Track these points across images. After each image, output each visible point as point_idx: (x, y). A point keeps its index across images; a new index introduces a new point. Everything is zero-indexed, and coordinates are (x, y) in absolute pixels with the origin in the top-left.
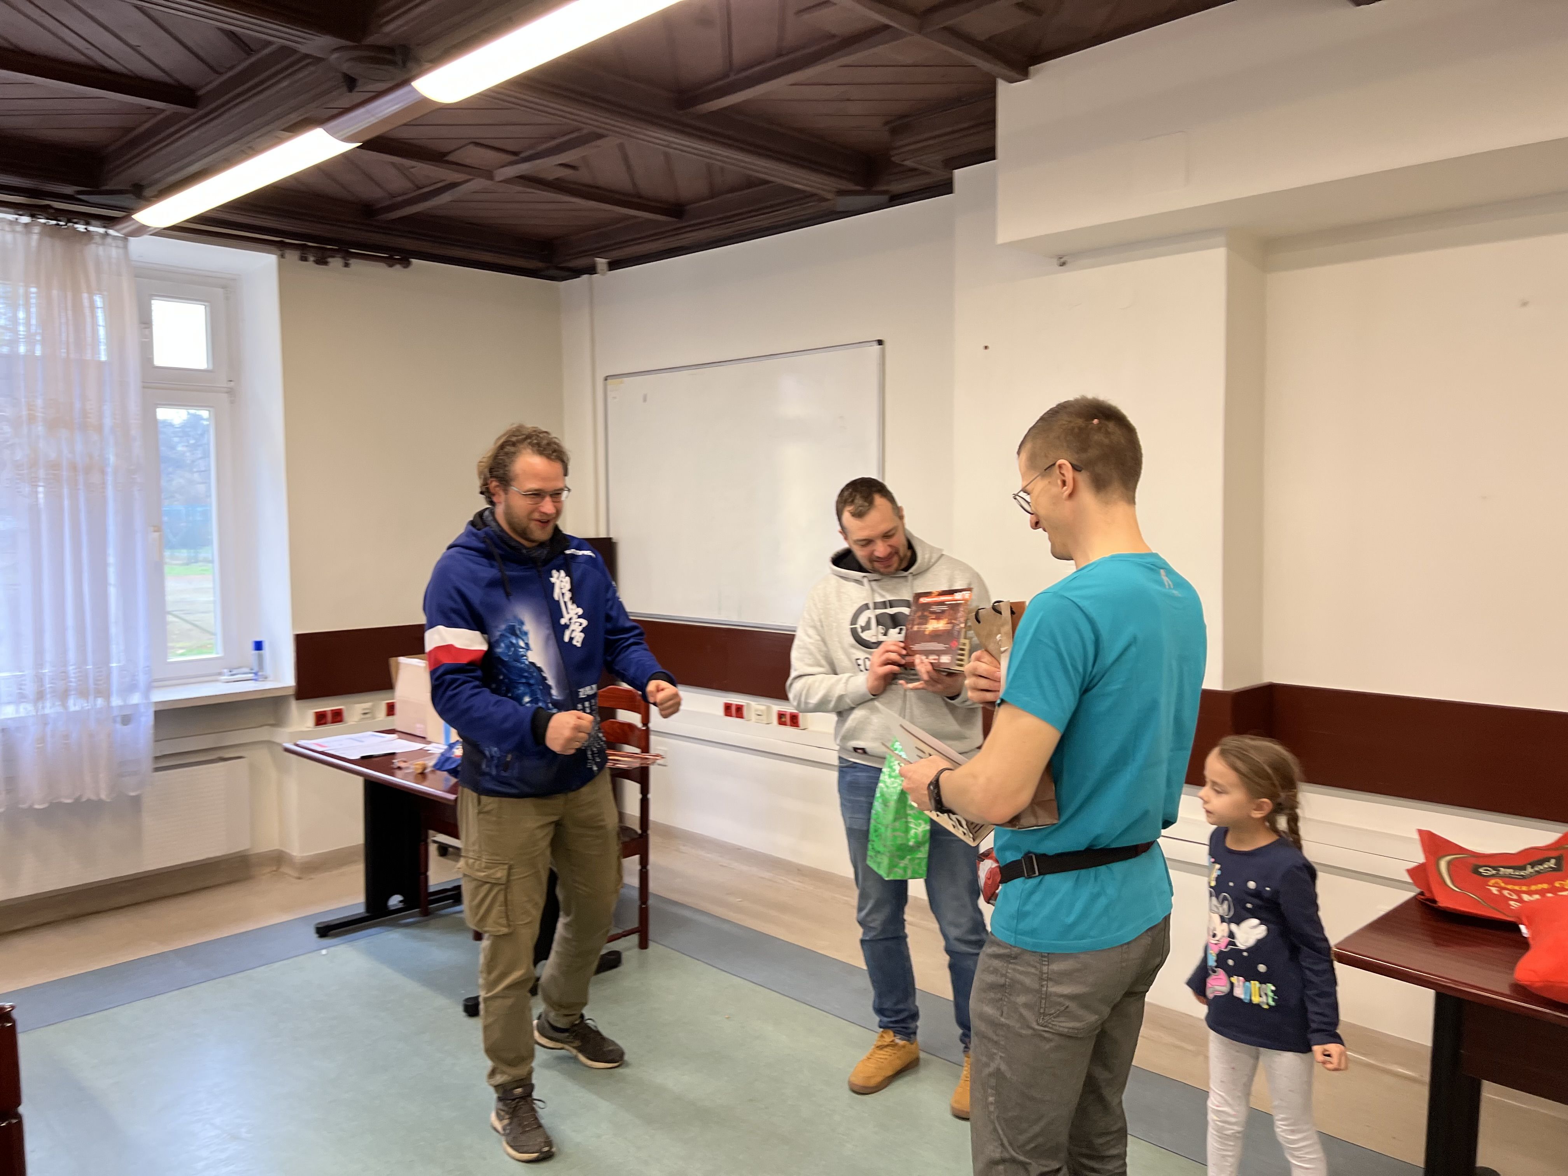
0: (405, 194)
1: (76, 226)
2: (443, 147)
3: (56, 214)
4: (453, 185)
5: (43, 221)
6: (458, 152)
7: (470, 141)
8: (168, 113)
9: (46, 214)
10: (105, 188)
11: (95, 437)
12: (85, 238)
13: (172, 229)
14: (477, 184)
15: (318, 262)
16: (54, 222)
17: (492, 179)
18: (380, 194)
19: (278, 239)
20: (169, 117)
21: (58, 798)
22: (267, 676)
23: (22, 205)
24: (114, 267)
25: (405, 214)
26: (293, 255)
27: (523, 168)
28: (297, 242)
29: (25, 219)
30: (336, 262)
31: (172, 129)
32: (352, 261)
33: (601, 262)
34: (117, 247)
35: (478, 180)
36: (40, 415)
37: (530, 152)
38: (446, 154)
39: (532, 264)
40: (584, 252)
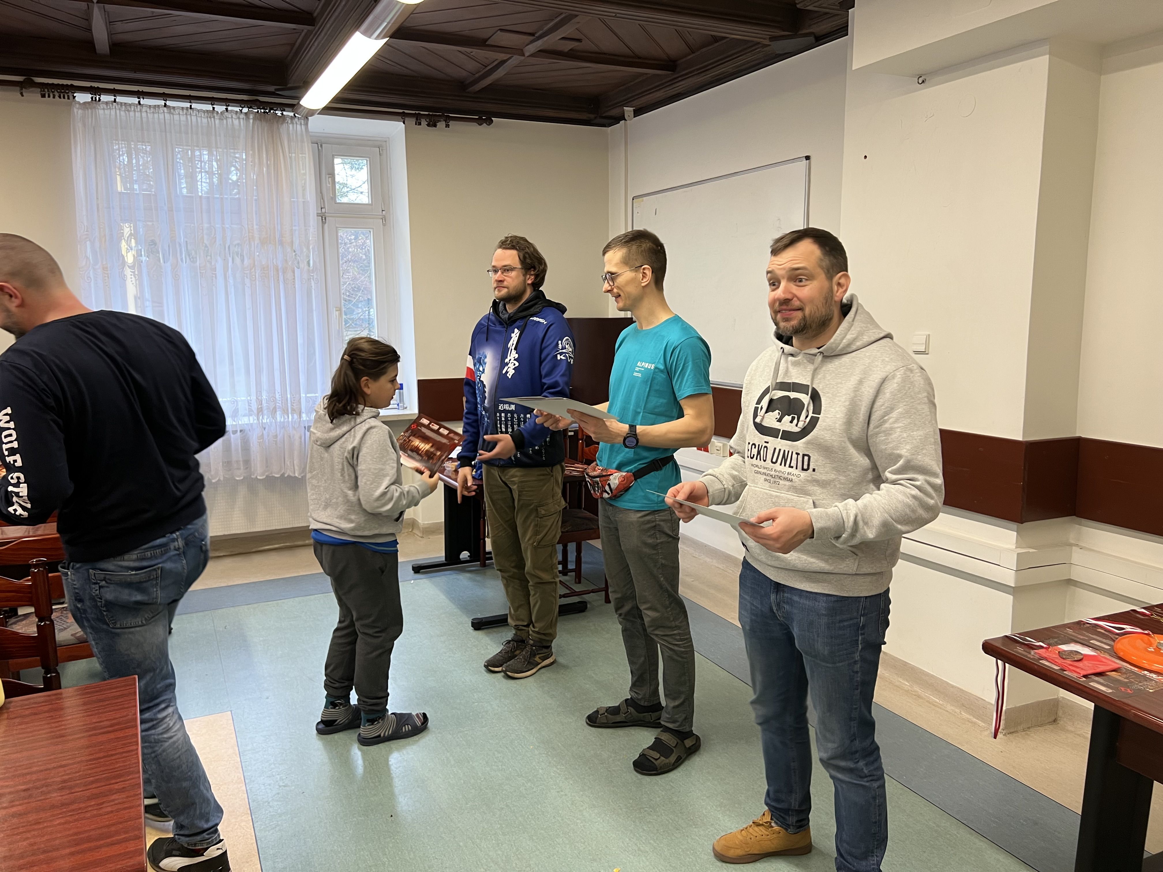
0: (478, 72)
1: (277, 112)
2: (484, 35)
3: (262, 105)
4: (503, 62)
5: (256, 111)
6: (493, 37)
7: (498, 28)
8: (305, 31)
9: (256, 105)
10: (289, 85)
11: (289, 249)
12: (281, 119)
13: (328, 110)
14: (515, 60)
15: (428, 125)
16: (262, 111)
17: (523, 55)
18: (464, 74)
19: (401, 111)
20: (306, 34)
21: (272, 473)
22: (405, 406)
23: (243, 100)
24: (299, 137)
25: (484, 86)
26: (412, 121)
27: (539, 44)
28: (414, 112)
29: (245, 110)
30: (441, 125)
31: (308, 42)
32: (451, 123)
33: (628, 111)
34: (301, 124)
35: (515, 57)
36: (257, 236)
37: (541, 32)
38: (487, 40)
39: (584, 116)
40: (616, 103)
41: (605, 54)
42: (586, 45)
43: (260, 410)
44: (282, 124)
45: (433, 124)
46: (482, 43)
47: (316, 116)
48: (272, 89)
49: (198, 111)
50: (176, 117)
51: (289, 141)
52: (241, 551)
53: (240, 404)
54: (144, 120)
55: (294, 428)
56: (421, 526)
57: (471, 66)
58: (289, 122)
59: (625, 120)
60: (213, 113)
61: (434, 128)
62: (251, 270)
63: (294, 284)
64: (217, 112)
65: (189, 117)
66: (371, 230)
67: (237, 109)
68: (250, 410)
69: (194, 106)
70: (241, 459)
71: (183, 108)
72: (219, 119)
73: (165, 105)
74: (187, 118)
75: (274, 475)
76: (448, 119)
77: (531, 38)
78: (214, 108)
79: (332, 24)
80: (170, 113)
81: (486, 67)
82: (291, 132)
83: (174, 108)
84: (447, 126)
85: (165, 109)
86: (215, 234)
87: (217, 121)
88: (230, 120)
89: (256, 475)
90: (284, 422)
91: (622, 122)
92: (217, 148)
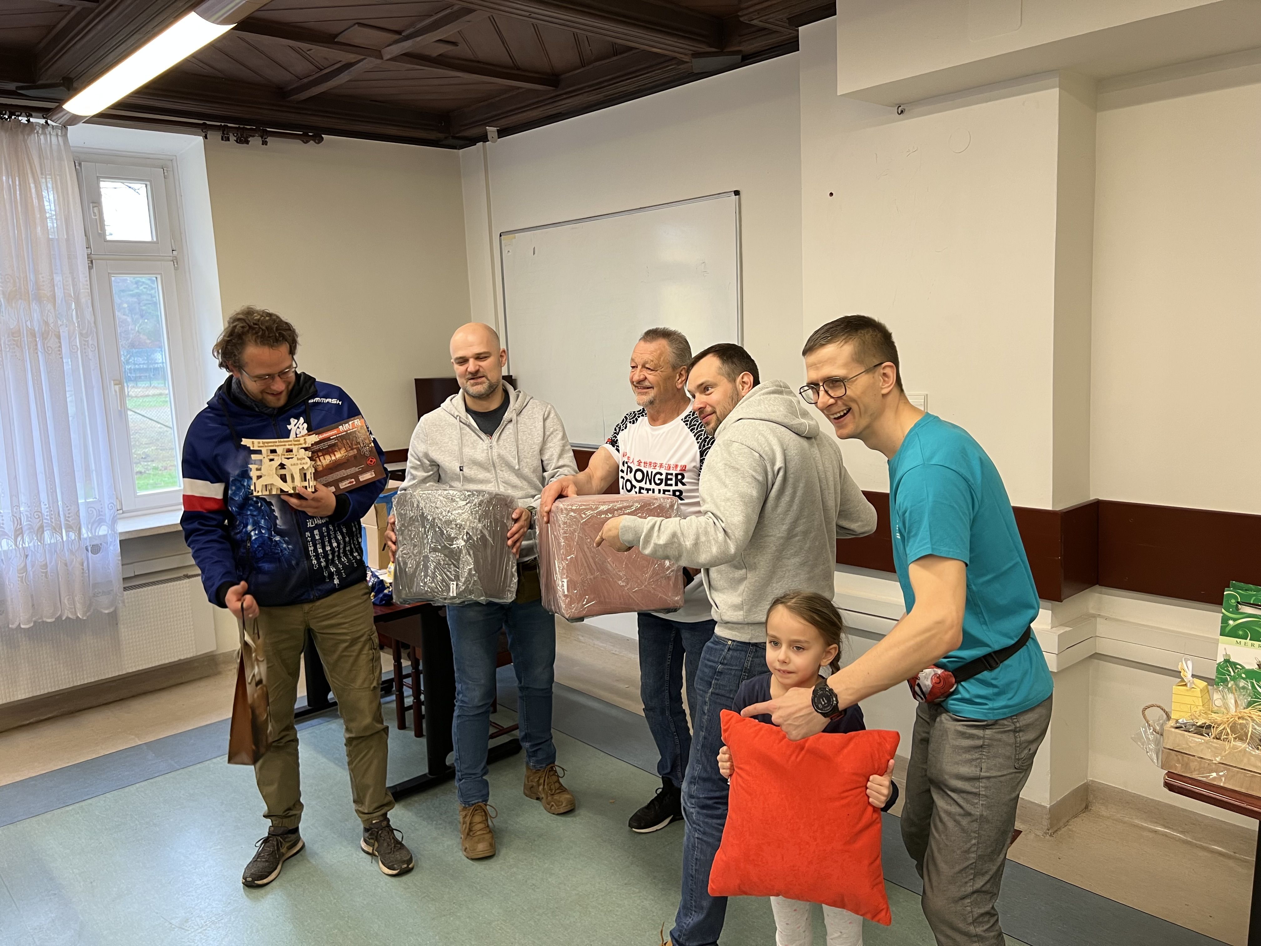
0: (310, 76)
1: (19, 118)
2: (334, 28)
6: (346, 32)
7: (355, 21)
10: (40, 82)
11: (50, 306)
13: (104, 118)
14: (369, 63)
15: (237, 141)
17: (381, 58)
18: (288, 77)
19: (201, 122)
21: (41, 618)
24: (55, 154)
25: (313, 94)
26: (215, 136)
28: (219, 124)
30: (255, 141)
32: (270, 140)
34: (57, 135)
35: (369, 59)
37: (411, 30)
38: (337, 35)
39: (433, 135)
40: (477, 122)
41: (479, 62)
42: (462, 51)
43: (19, 532)
44: (28, 133)
45: (243, 140)
46: (328, 39)
47: (81, 125)
48: (11, 86)
51: (40, 157)
55: (71, 552)
57: (301, 67)
58: (39, 131)
59: (486, 141)
61: (245, 145)
63: (60, 354)
66: (159, 276)
75: (45, 619)
76: (265, 134)
81: (321, 70)
82: (43, 146)
84: (265, 143)
89: (17, 623)
90: (56, 544)
91: (480, 144)
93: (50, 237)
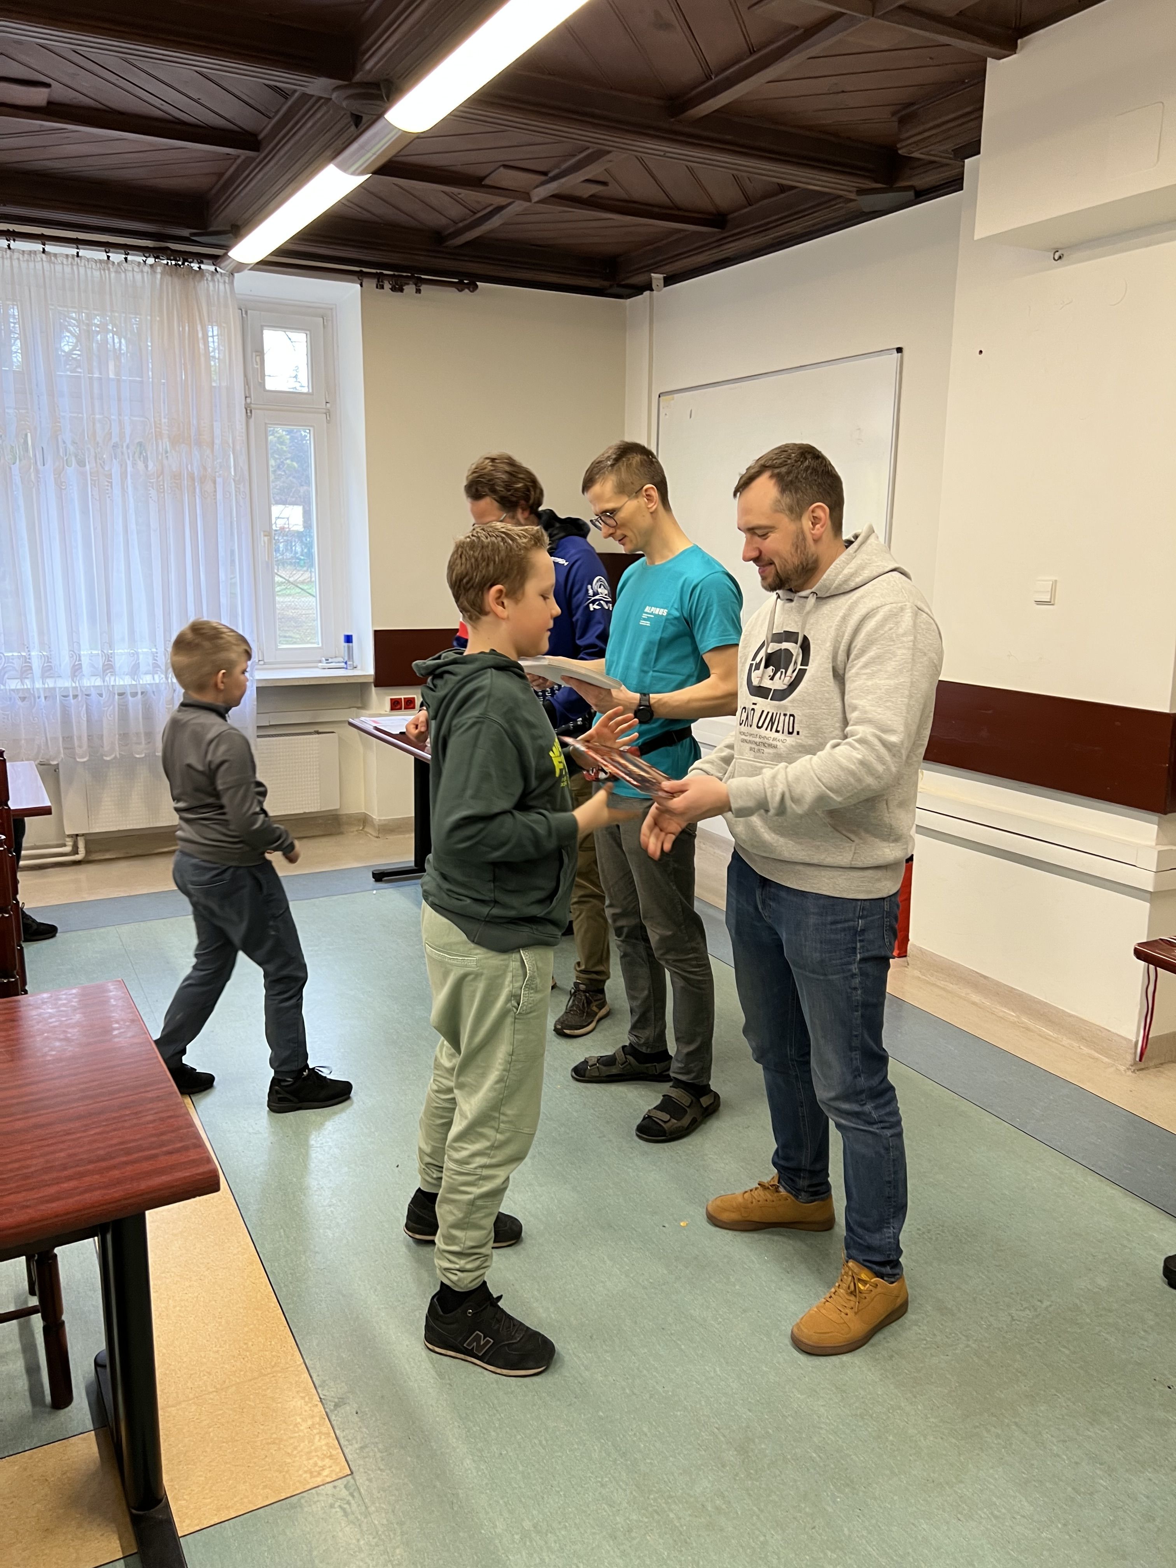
0: (465, 220)
1: (192, 265)
2: (481, 171)
3: (173, 254)
4: (500, 208)
5: (165, 262)
6: (493, 175)
7: (502, 163)
8: (243, 157)
9: (166, 255)
10: (211, 229)
11: (208, 452)
12: (198, 276)
13: (266, 265)
14: (518, 206)
15: (393, 289)
16: (173, 262)
17: (530, 201)
18: (444, 221)
19: (358, 269)
20: (244, 161)
22: (355, 665)
23: (147, 247)
24: (222, 301)
25: (468, 239)
26: (371, 284)
27: (552, 188)
28: (374, 271)
29: (151, 261)
30: (410, 289)
31: (247, 172)
32: (423, 288)
33: (657, 278)
34: (225, 282)
35: (518, 202)
36: (165, 432)
37: (556, 171)
38: (484, 178)
39: (596, 283)
40: (642, 268)
41: (635, 202)
42: (613, 190)
44: (199, 281)
45: (398, 288)
46: (476, 182)
47: (246, 272)
48: (186, 233)
49: (88, 260)
50: (59, 268)
51: (209, 304)
52: (140, 852)
53: (141, 657)
54: (16, 270)
56: (376, 822)
57: (455, 211)
58: (209, 279)
59: (652, 290)
60: (107, 263)
61: (400, 293)
62: (158, 477)
63: (215, 499)
64: (113, 263)
65: (75, 268)
66: (312, 429)
67: (140, 259)
68: (156, 666)
69: (82, 253)
70: (142, 731)
71: (67, 256)
72: (116, 272)
73: (44, 251)
74: (72, 269)
76: (419, 282)
77: (543, 178)
78: (108, 257)
79: (289, 150)
80: (50, 262)
81: (475, 213)
82: (211, 293)
83: (55, 255)
84: (418, 291)
85: (43, 255)
86: (110, 428)
87: (113, 275)
88: (130, 274)
91: (647, 293)
92: (112, 311)
93: (214, 384)
